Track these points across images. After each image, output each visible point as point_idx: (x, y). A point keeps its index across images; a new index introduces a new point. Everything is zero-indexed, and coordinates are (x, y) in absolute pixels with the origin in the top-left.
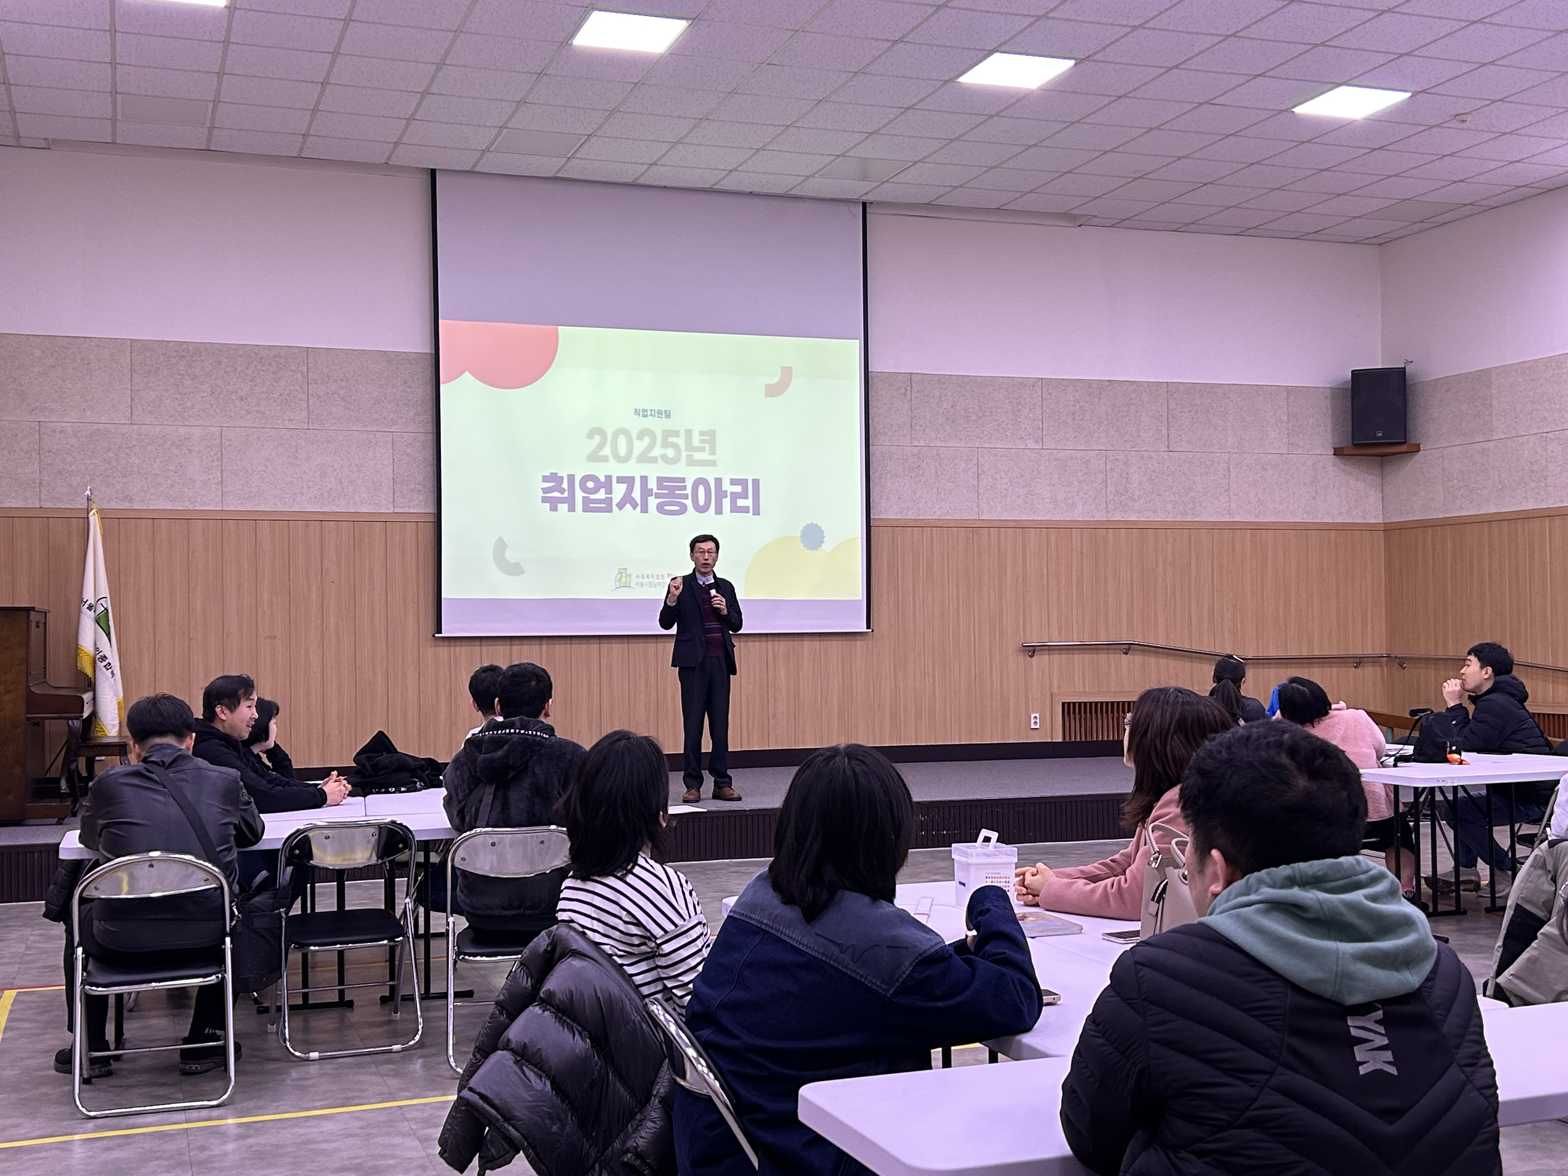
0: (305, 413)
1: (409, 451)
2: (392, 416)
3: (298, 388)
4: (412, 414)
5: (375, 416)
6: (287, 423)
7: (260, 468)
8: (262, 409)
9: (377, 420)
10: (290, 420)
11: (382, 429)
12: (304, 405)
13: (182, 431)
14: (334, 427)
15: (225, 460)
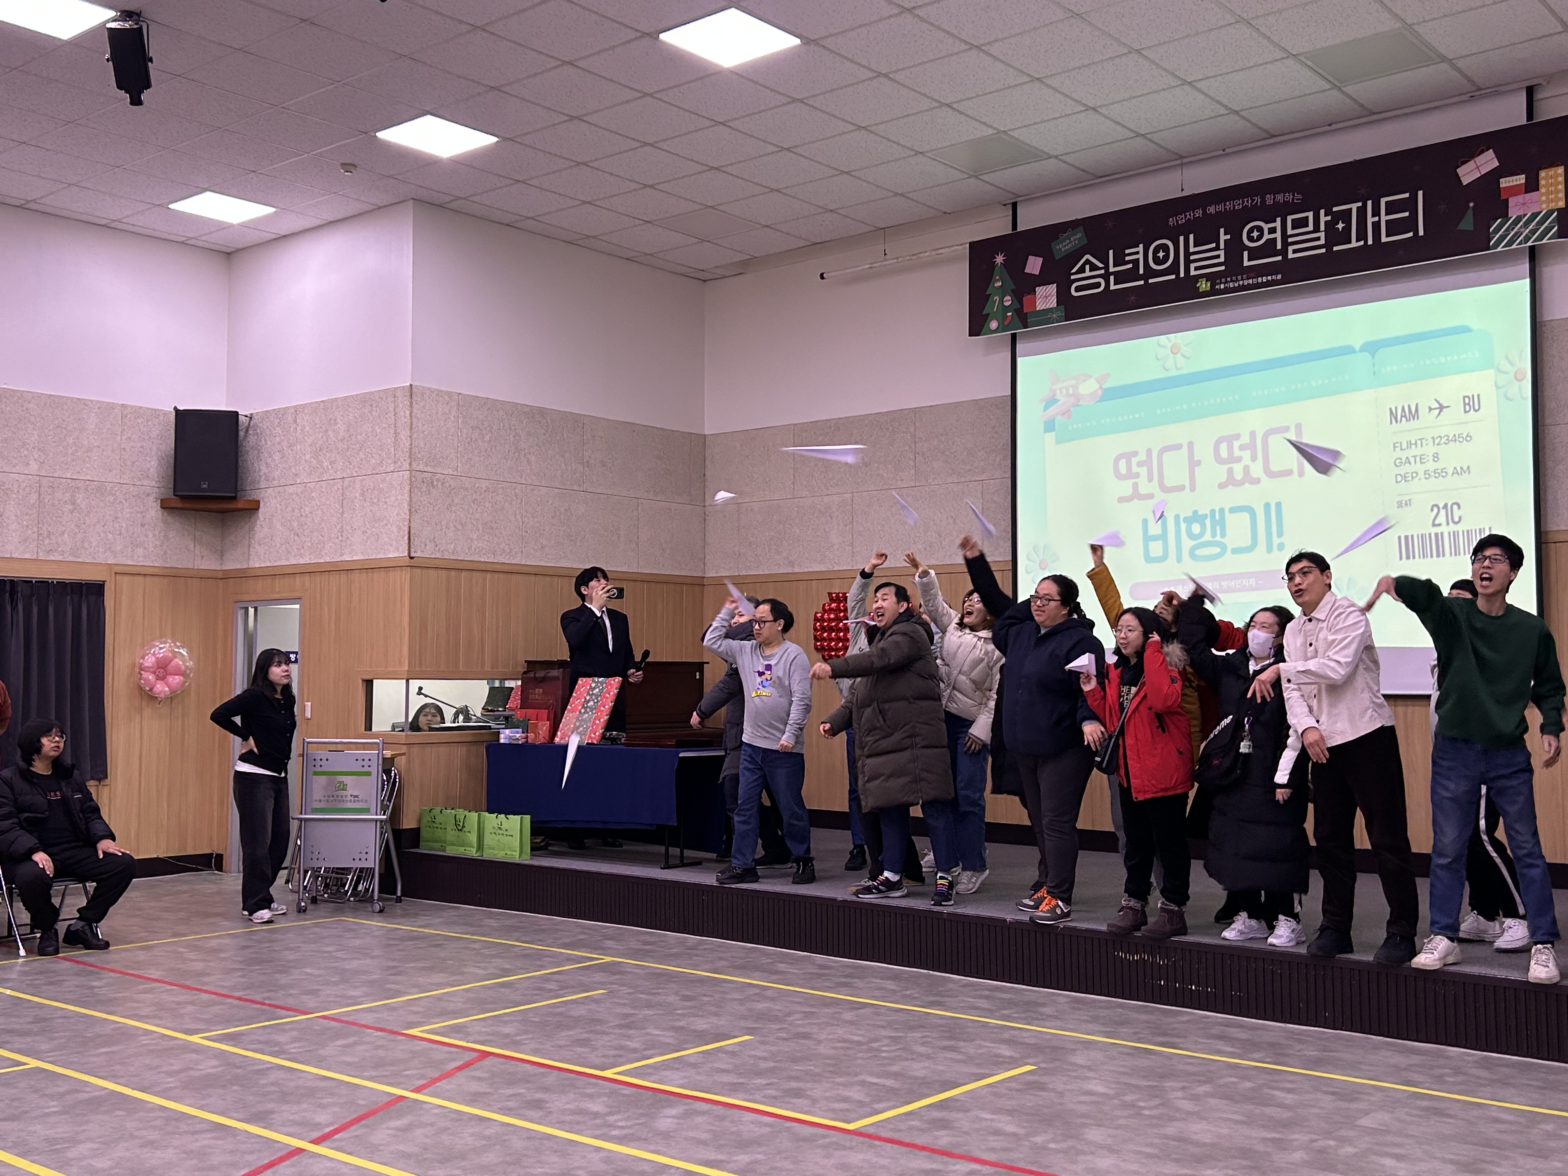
0: (913, 471)
1: (996, 498)
2: (982, 464)
3: (907, 448)
4: (998, 459)
5: (968, 467)
6: (899, 483)
7: (879, 528)
8: (881, 472)
9: (970, 470)
10: (902, 480)
11: (973, 479)
12: (912, 463)
13: (826, 499)
14: (936, 482)
15: (855, 523)
